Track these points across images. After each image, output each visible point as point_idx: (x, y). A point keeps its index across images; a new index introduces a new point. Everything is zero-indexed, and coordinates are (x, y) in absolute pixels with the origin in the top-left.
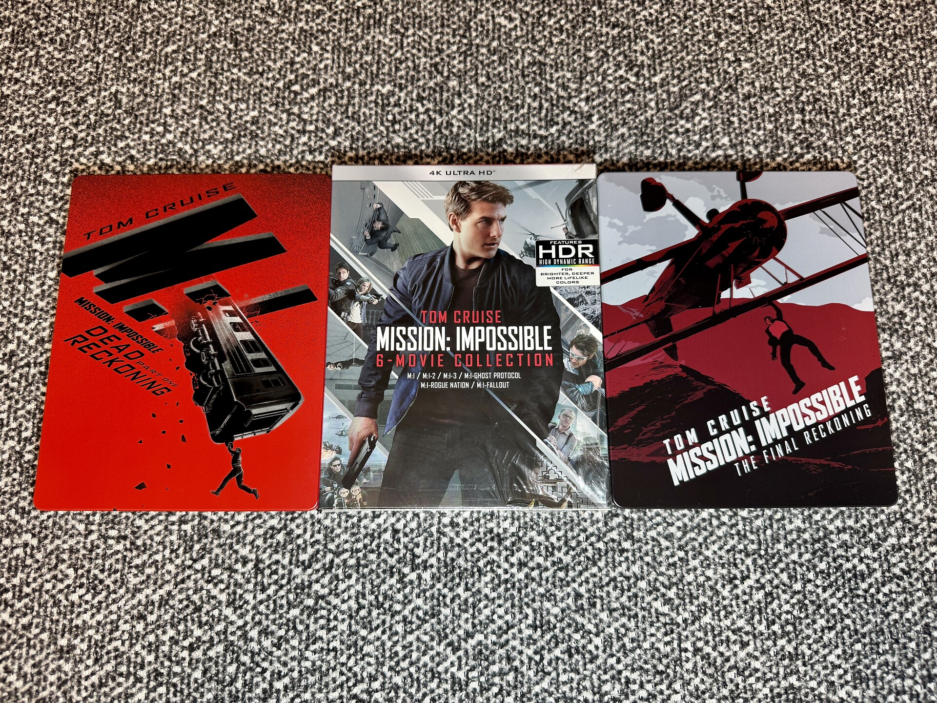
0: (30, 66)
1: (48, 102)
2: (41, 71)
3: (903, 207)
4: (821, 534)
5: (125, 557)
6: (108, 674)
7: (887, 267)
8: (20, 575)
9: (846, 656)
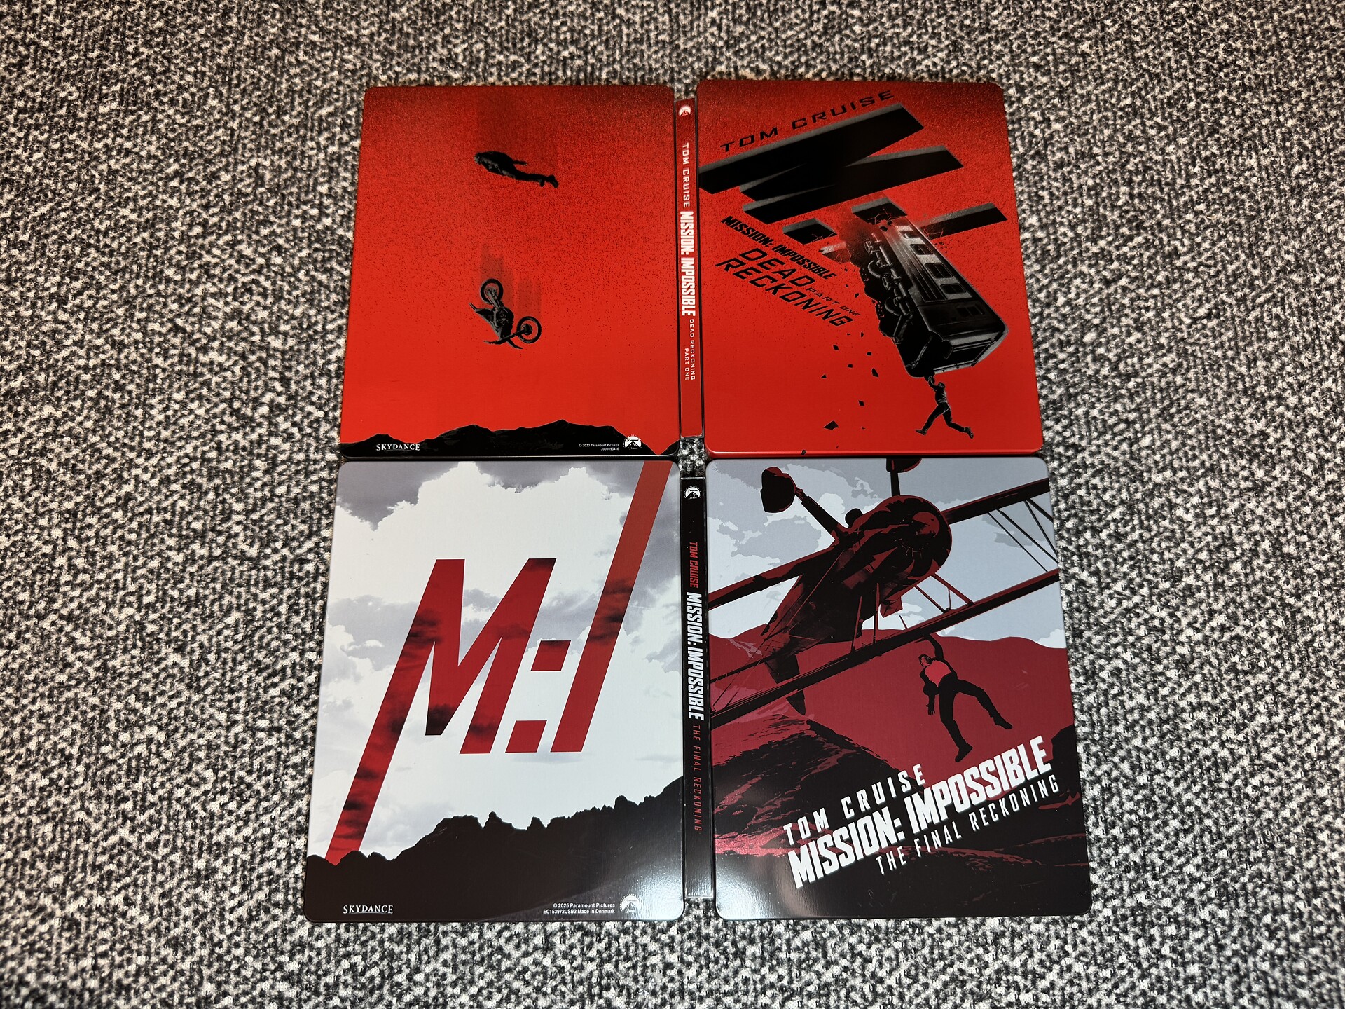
0: (145, 133)
1: (169, 178)
2: (159, 139)
3: (1261, 300)
4: (1170, 712)
5: (279, 754)
6: (259, 904)
7: (1242, 376)
8: (142, 779)
9: (1207, 867)
